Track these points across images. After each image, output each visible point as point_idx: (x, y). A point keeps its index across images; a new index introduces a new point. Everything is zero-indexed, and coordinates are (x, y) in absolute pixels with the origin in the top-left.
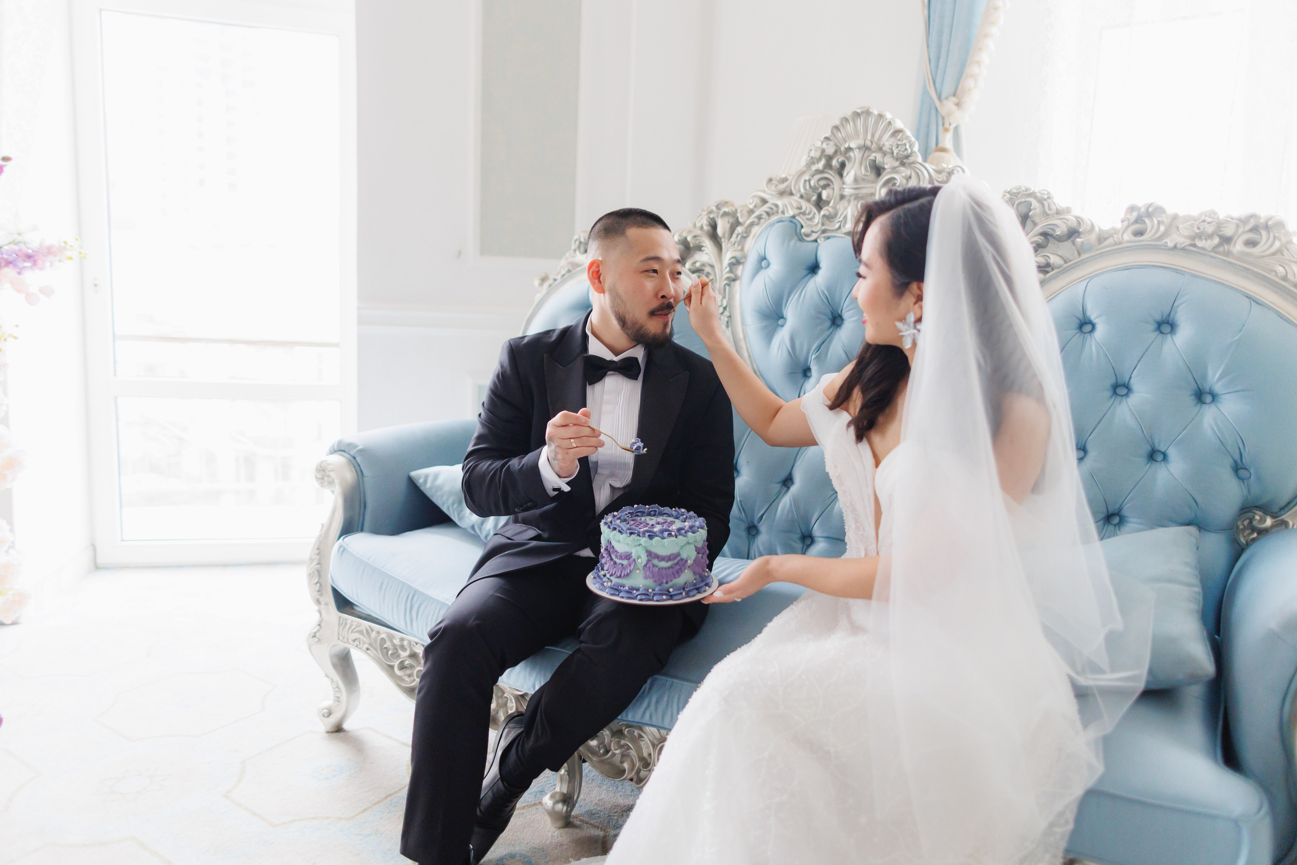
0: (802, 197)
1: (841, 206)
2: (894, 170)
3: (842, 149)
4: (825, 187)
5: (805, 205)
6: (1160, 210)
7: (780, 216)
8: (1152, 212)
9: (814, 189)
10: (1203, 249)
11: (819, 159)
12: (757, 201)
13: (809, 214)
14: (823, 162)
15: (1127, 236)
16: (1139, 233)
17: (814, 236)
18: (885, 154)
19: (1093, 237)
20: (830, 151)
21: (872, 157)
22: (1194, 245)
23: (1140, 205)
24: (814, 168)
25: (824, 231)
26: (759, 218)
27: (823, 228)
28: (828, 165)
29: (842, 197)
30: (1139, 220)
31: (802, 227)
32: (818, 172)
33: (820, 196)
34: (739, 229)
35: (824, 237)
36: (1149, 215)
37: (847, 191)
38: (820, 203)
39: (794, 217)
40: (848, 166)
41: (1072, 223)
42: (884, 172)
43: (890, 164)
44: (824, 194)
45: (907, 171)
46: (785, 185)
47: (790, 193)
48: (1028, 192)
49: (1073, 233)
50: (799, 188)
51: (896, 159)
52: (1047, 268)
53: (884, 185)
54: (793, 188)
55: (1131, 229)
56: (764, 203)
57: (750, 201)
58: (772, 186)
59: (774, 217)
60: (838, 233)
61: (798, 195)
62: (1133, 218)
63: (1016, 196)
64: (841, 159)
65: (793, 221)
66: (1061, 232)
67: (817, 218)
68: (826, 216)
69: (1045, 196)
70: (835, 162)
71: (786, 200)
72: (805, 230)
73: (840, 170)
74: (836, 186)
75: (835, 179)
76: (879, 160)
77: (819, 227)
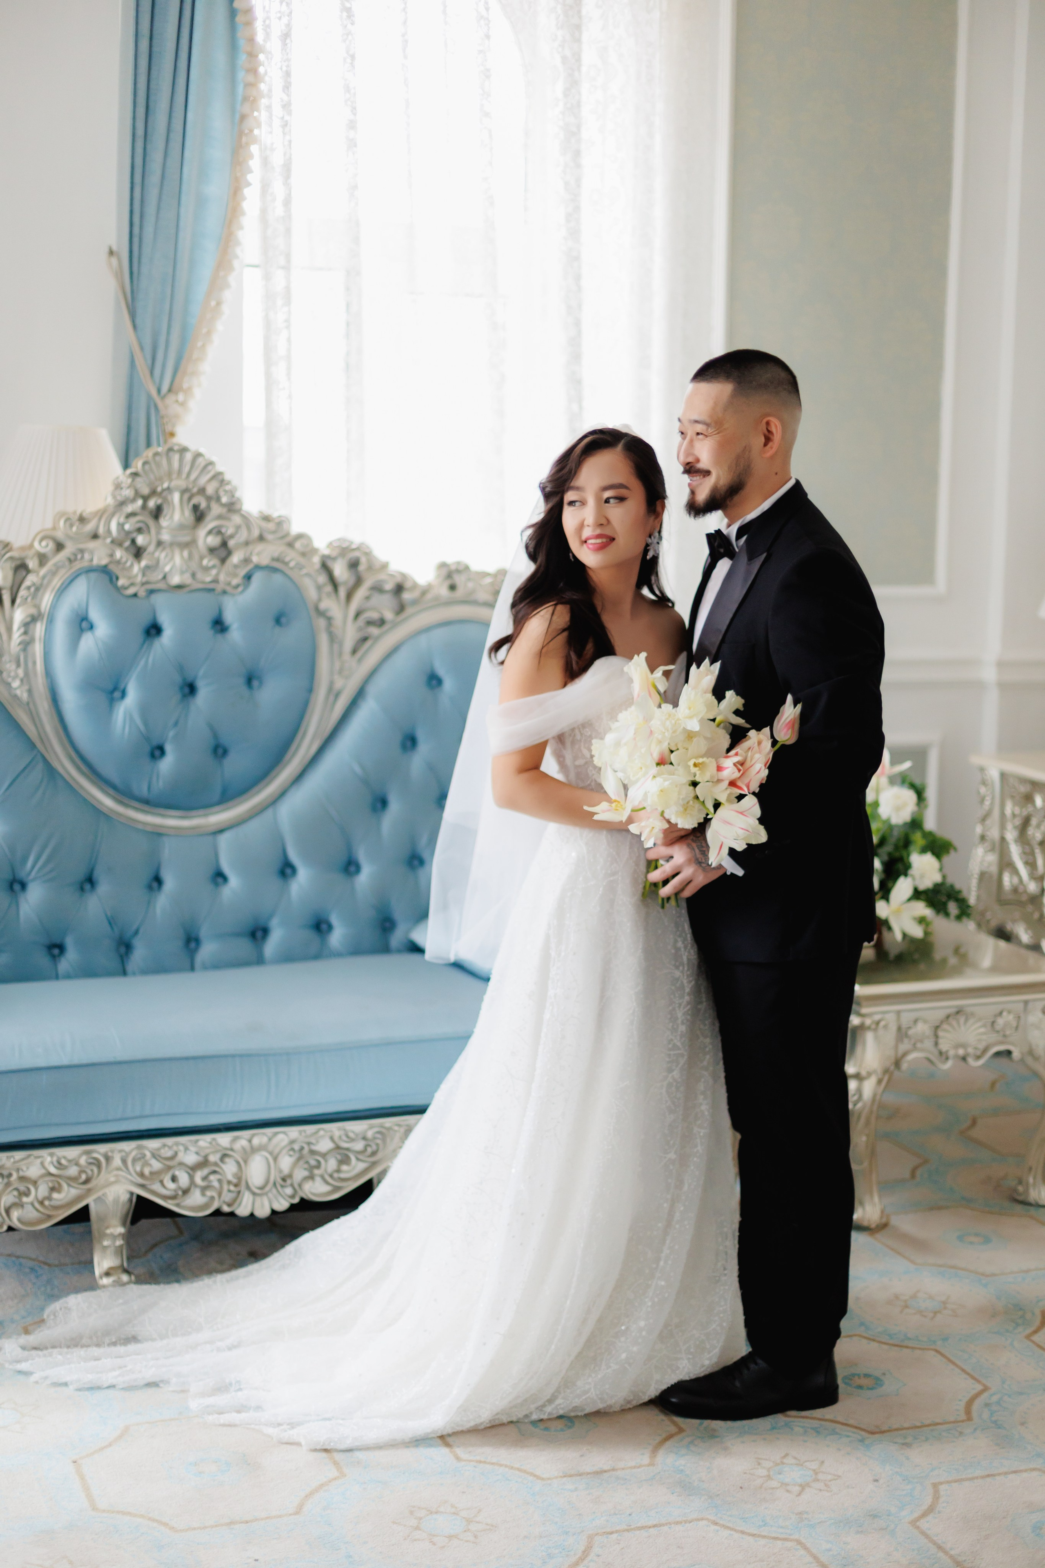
0: (113, 542)
1: (162, 555)
2: (220, 517)
3: (159, 489)
4: (139, 530)
5: (119, 554)
6: (467, 568)
7: (85, 564)
8: (461, 570)
9: (128, 533)
11: (134, 500)
12: (52, 545)
13: (126, 562)
14: (140, 502)
15: (444, 591)
16: (453, 587)
17: (131, 591)
18: (209, 499)
19: (419, 593)
20: (146, 491)
21: (195, 501)
23: (449, 561)
24: (130, 508)
25: (143, 584)
26: (60, 565)
27: (145, 579)
28: (144, 507)
29: (159, 543)
30: (449, 575)
31: (117, 578)
32: (131, 515)
33: (133, 541)
34: (30, 579)
35: (146, 590)
36: (458, 571)
37: (166, 537)
38: (135, 549)
39: (106, 566)
40: (166, 510)
41: (399, 579)
42: (208, 518)
43: (216, 509)
44: (140, 540)
45: (237, 519)
46: (89, 527)
47: (95, 536)
48: (354, 547)
49: (399, 589)
50: (109, 532)
51: (224, 505)
52: (381, 622)
53: (210, 532)
54: (101, 531)
55: (447, 583)
56: (60, 546)
57: (44, 543)
58: (71, 526)
59: (77, 565)
60: (162, 586)
61: (109, 540)
62: (444, 572)
63: (344, 551)
64: (159, 501)
65: (104, 570)
66: (389, 586)
67: (136, 569)
68: (147, 567)
69: (367, 551)
70: (152, 504)
71: (92, 545)
72: (121, 582)
73: (157, 513)
74: (153, 531)
75: (151, 522)
76: (203, 505)
77: (139, 579)
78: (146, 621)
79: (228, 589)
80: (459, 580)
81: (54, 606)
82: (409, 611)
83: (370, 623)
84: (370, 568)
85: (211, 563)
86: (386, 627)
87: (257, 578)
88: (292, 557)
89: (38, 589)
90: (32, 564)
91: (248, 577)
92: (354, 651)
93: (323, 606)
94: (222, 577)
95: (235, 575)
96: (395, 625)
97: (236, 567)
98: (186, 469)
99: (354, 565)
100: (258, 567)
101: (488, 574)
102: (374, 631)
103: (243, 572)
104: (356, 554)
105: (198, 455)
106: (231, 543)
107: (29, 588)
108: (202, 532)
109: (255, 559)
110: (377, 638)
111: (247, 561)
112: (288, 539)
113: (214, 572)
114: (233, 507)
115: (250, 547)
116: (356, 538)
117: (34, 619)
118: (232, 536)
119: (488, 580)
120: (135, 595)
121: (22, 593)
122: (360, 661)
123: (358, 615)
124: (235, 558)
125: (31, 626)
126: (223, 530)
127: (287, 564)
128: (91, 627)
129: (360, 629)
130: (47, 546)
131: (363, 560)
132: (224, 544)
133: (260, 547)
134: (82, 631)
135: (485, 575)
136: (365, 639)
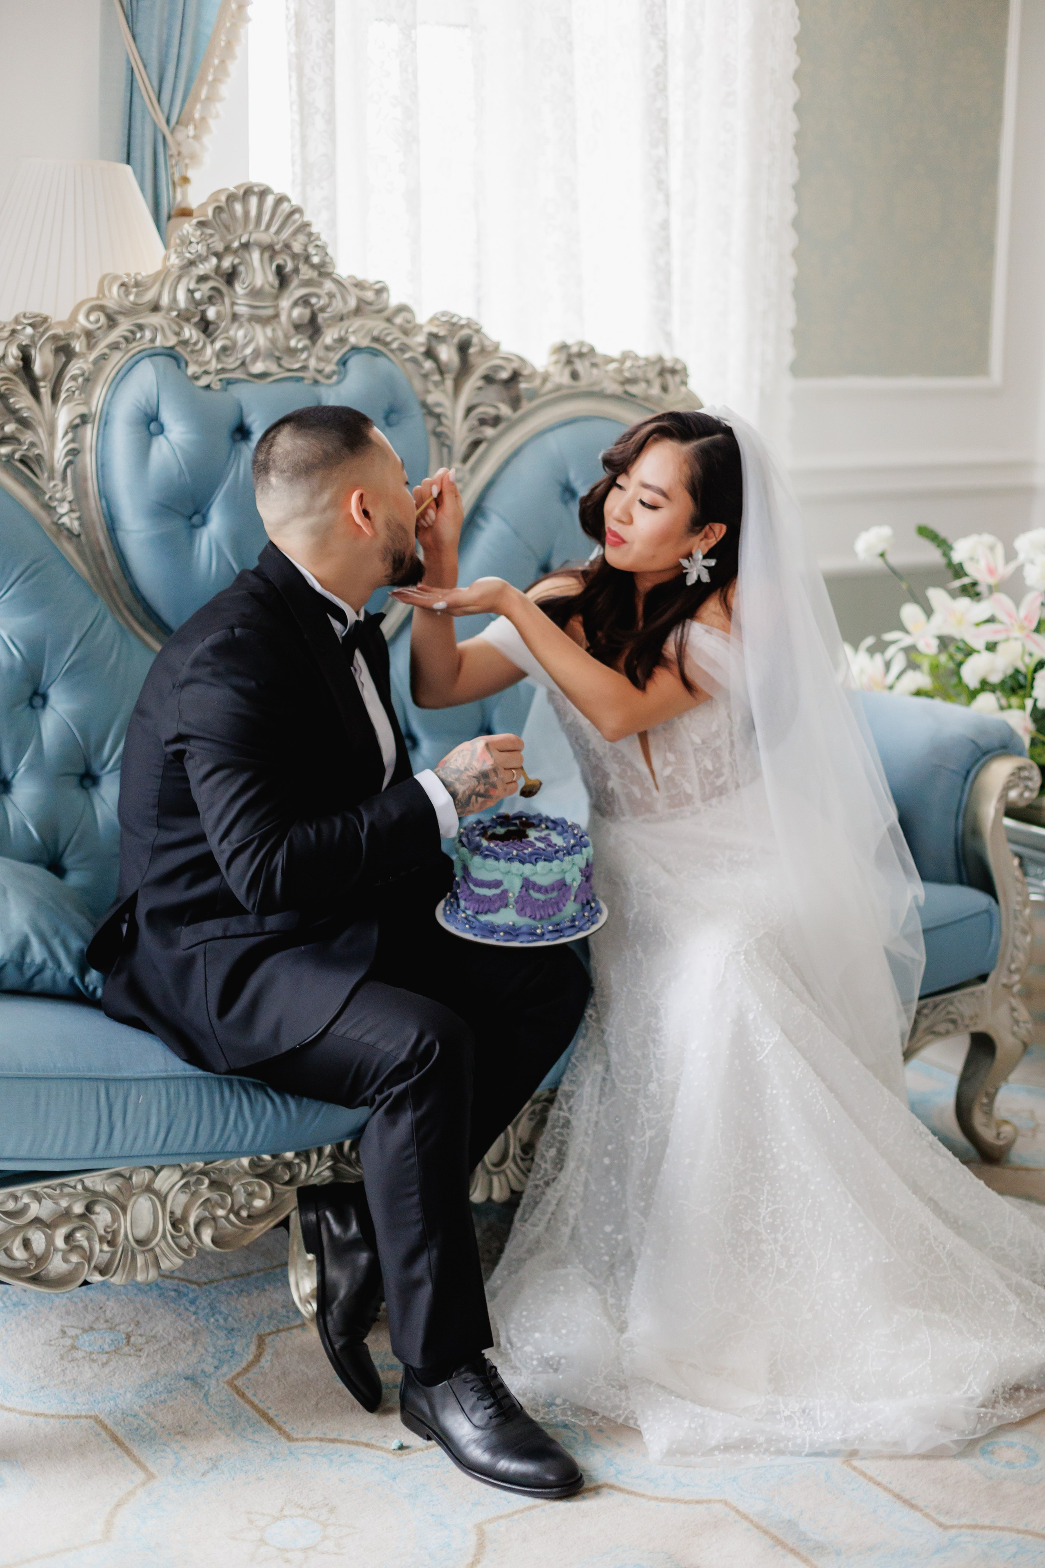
0: (178, 316)
1: (239, 334)
2: (308, 283)
3: (236, 244)
4: (211, 300)
5: (187, 332)
6: (592, 350)
7: (146, 344)
8: (586, 354)
9: (198, 304)
10: (633, 396)
11: (205, 259)
13: (195, 344)
14: (212, 262)
15: (565, 379)
16: (575, 376)
17: (203, 381)
18: (295, 257)
19: (537, 382)
20: (219, 247)
21: (278, 260)
22: (626, 392)
23: (570, 341)
24: (200, 270)
25: (219, 371)
26: (115, 347)
27: (219, 367)
28: (217, 268)
29: (235, 317)
30: (569, 362)
31: (187, 364)
32: (202, 279)
33: (204, 315)
34: (75, 368)
35: (221, 380)
36: (580, 355)
37: (241, 310)
38: (206, 326)
39: (172, 348)
40: (242, 273)
41: (516, 365)
42: (295, 282)
43: (306, 272)
44: (211, 313)
45: (329, 285)
46: (149, 296)
47: (156, 308)
48: (463, 322)
49: (515, 377)
50: (174, 300)
51: (313, 266)
52: (496, 421)
53: (295, 304)
54: (165, 301)
55: (567, 372)
56: (112, 322)
57: (92, 318)
58: (127, 294)
59: (135, 347)
60: (239, 375)
61: (175, 313)
62: (563, 357)
63: (454, 326)
64: (237, 261)
65: (171, 354)
66: (504, 375)
67: (209, 351)
68: (224, 349)
69: (476, 327)
70: (227, 263)
71: (155, 319)
72: (192, 369)
73: (230, 277)
74: (227, 301)
75: (224, 288)
76: (289, 267)
77: (214, 365)
78: (231, 421)
79: (320, 378)
80: (580, 366)
81: (109, 403)
82: (526, 406)
83: (483, 422)
84: (483, 351)
85: (300, 346)
86: (501, 427)
87: (355, 363)
88: (395, 337)
89: (89, 380)
90: (78, 346)
91: (343, 362)
92: (465, 459)
93: (431, 399)
94: (313, 363)
95: (328, 361)
96: (513, 424)
97: (327, 348)
98: (266, 218)
99: (463, 348)
100: (355, 349)
101: (612, 360)
102: (489, 432)
103: (336, 356)
104: (465, 332)
105: (281, 200)
106: (321, 317)
107: (74, 378)
108: (285, 303)
109: (353, 340)
110: (492, 442)
111: (342, 340)
112: (386, 314)
113: (304, 356)
114: (323, 271)
115: (346, 323)
116: (464, 311)
117: (84, 419)
118: (323, 309)
119: (613, 366)
120: (208, 387)
121: (67, 384)
122: (473, 470)
123: (469, 410)
124: (329, 337)
125: (79, 430)
126: (314, 300)
127: (386, 344)
128: (161, 430)
129: (471, 430)
130: (98, 321)
131: (475, 340)
132: (313, 319)
133: (357, 323)
134: (151, 435)
135: (610, 360)
136: (476, 444)
